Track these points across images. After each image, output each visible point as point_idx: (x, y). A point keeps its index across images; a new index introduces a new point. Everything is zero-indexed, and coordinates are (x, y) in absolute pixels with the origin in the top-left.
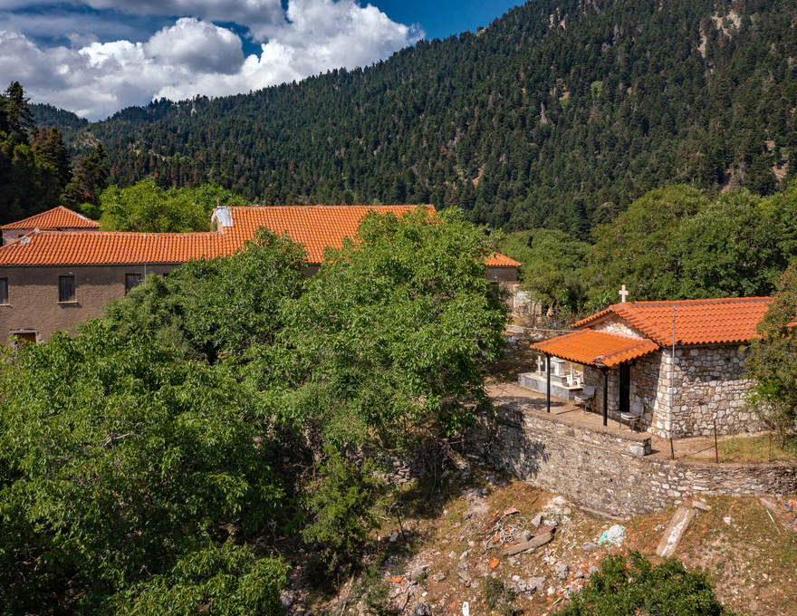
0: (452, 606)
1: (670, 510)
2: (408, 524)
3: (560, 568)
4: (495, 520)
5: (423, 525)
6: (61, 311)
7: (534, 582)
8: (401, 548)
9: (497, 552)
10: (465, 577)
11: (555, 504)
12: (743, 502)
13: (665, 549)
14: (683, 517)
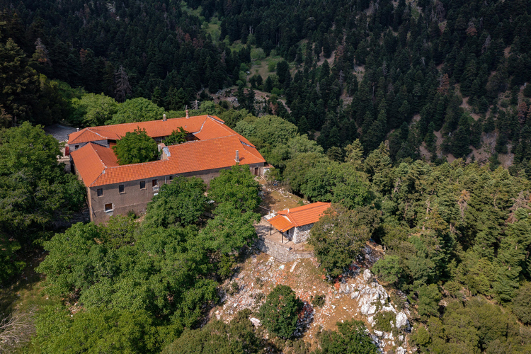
1: (294, 262)
2: (239, 265)
3: (271, 275)
4: (258, 264)
5: (242, 265)
6: (120, 196)
7: (266, 278)
8: (237, 271)
9: (259, 271)
10: (252, 277)
11: (271, 259)
12: (307, 259)
13: (291, 271)
14: (295, 264)
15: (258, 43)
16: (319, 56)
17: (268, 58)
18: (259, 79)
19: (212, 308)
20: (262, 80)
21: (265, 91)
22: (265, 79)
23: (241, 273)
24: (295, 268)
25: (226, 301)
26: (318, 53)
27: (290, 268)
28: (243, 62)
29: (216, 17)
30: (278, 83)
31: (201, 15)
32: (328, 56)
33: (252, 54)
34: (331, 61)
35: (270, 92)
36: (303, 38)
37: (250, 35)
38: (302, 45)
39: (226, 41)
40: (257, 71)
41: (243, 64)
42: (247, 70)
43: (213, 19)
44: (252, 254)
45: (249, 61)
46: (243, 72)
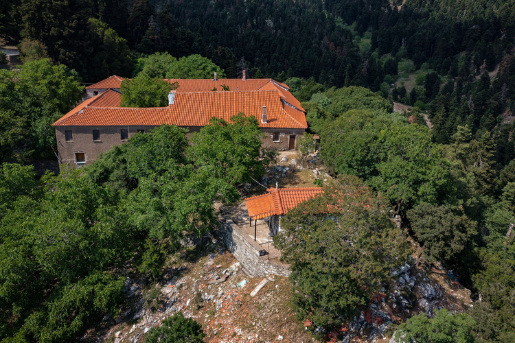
0: (185, 300)
1: (264, 278)
2: (185, 264)
3: (221, 293)
4: (212, 269)
5: (191, 265)
6: (94, 144)
8: (178, 274)
9: (207, 282)
10: (193, 289)
11: (234, 266)
13: (253, 294)
14: (264, 282)
15: (409, 55)
16: (478, 69)
17: (418, 71)
18: (403, 91)
19: (116, 324)
20: (405, 92)
21: (408, 104)
22: (409, 91)
23: (182, 279)
24: (260, 290)
25: (140, 318)
26: (478, 65)
27: (253, 288)
28: (389, 74)
29: (370, 31)
30: (423, 97)
31: (355, 30)
32: (491, 69)
33: (399, 67)
34: (493, 75)
35: (413, 106)
36: (462, 50)
37: (403, 47)
38: (461, 57)
39: (375, 53)
40: (402, 83)
41: (388, 76)
42: (392, 82)
43: (367, 34)
44: (212, 251)
45: (396, 73)
46: (386, 83)
